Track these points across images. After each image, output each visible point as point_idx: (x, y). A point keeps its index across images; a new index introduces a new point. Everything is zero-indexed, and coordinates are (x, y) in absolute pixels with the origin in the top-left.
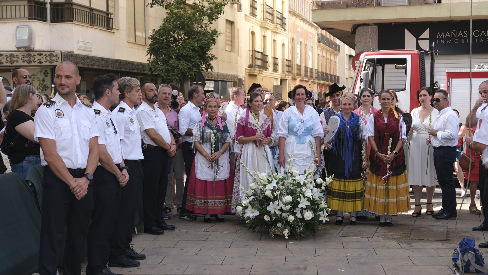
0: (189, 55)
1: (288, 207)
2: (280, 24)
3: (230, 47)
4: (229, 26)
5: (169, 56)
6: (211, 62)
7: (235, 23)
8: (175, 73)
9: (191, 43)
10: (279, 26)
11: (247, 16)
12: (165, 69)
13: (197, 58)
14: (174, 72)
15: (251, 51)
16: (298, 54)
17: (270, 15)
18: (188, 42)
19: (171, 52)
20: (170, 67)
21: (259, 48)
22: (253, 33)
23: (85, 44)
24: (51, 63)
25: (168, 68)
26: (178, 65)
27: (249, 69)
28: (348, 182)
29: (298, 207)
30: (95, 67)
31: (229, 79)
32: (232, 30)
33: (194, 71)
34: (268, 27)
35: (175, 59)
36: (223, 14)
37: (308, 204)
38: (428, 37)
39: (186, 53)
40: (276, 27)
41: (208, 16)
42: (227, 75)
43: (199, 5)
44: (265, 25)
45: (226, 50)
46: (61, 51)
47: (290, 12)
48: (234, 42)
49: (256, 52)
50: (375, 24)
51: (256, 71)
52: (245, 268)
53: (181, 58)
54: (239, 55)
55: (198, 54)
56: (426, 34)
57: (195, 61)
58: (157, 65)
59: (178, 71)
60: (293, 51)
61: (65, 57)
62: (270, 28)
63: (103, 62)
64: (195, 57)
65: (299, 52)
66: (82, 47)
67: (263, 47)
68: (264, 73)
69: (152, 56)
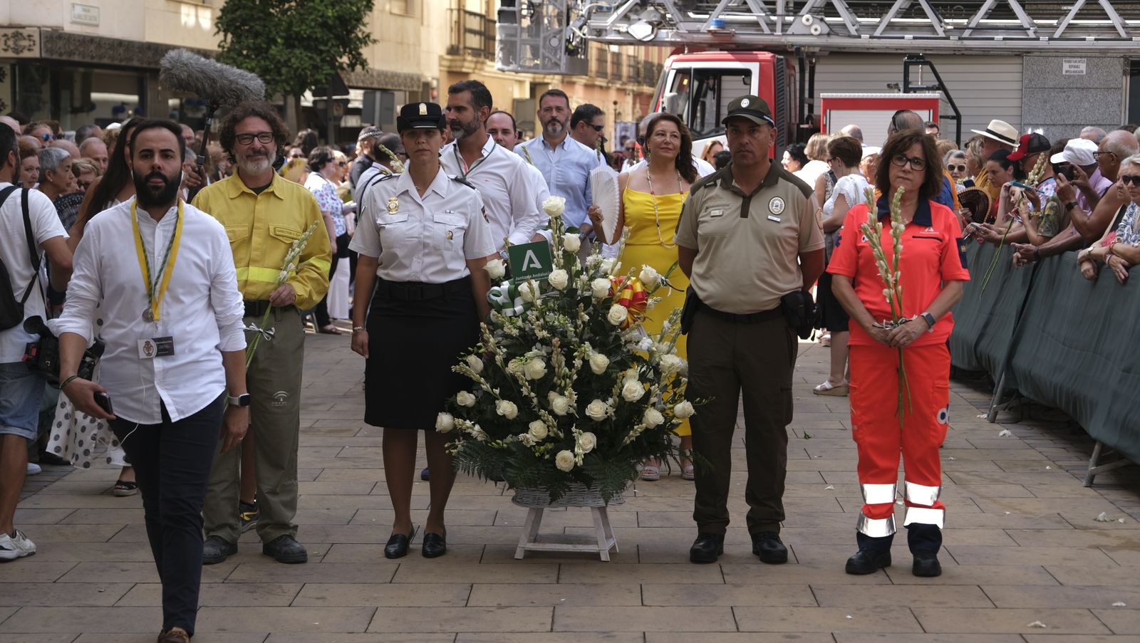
0: (314, 36)
5: (268, 38)
8: (283, 77)
9: (320, 8)
12: (260, 67)
13: (333, 45)
14: (280, 74)
15: (455, 13)
18: (310, 7)
19: (273, 29)
20: (271, 62)
21: (474, 2)
23: (84, 10)
24: (18, 53)
25: (266, 66)
26: (289, 60)
27: (449, 57)
30: (106, 61)
31: (400, 85)
33: (327, 74)
35: (283, 45)
39: (308, 32)
42: (394, 75)
46: (39, 27)
49: (467, 16)
51: (466, 64)
53: (296, 43)
54: (425, 22)
55: (334, 34)
57: (329, 51)
58: (241, 58)
59: (288, 72)
61: (47, 41)
63: (121, 51)
64: (328, 41)
66: (79, 16)
67: (485, 0)
68: (487, 69)
69: (230, 36)
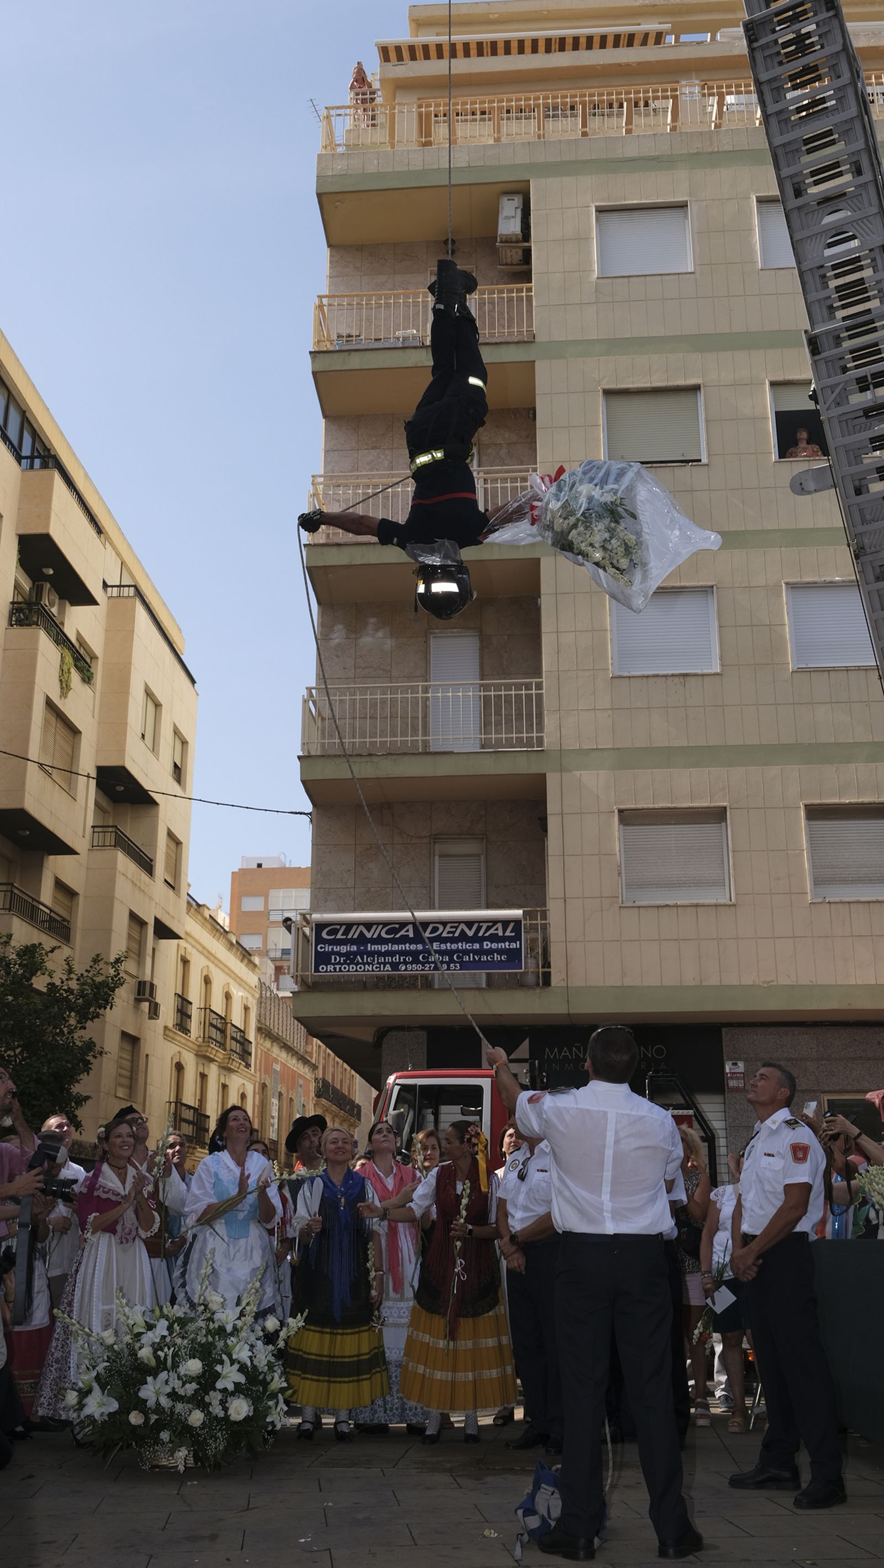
1: (191, 1388)
2: (238, 1051)
3: (127, 1091)
4: (128, 1047)
6: (77, 1113)
7: (142, 1041)
10: (235, 1056)
11: (170, 1030)
15: (173, 1105)
16: (273, 1118)
17: (218, 1032)
21: (189, 1098)
22: (179, 1067)
28: (343, 1334)
29: (215, 1389)
32: (133, 1056)
34: (212, 1056)
36: (111, 1008)
37: (241, 1379)
38: (527, 1056)
40: (230, 1058)
41: (77, 1012)
43: (61, 988)
44: (207, 1051)
45: (116, 1097)
47: (259, 1030)
48: (137, 1080)
49: (184, 1108)
50: (422, 1028)
52: (55, 1542)
56: (524, 1049)
57: (40, 1105)
60: (262, 1112)
62: (216, 1058)
65: (275, 1114)
67: (198, 1097)
68: (197, 1154)
